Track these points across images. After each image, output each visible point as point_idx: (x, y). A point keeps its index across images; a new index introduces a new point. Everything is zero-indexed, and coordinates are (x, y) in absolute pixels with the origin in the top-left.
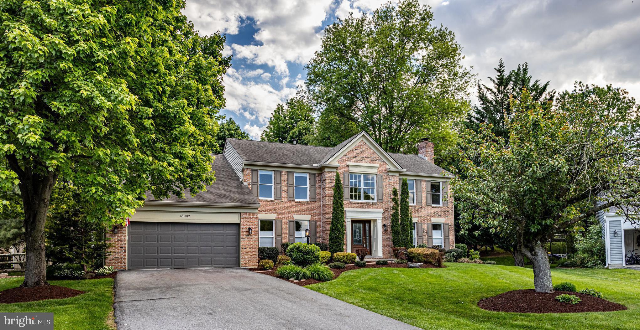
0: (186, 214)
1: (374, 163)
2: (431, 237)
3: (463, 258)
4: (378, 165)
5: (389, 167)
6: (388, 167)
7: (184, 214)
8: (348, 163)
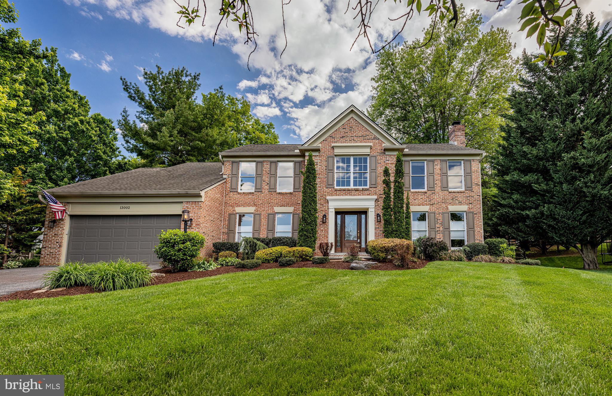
0: (126, 206)
1: (366, 142)
2: (447, 229)
3: (481, 256)
4: (371, 144)
5: (386, 145)
6: (383, 145)
7: (124, 206)
8: (333, 145)
